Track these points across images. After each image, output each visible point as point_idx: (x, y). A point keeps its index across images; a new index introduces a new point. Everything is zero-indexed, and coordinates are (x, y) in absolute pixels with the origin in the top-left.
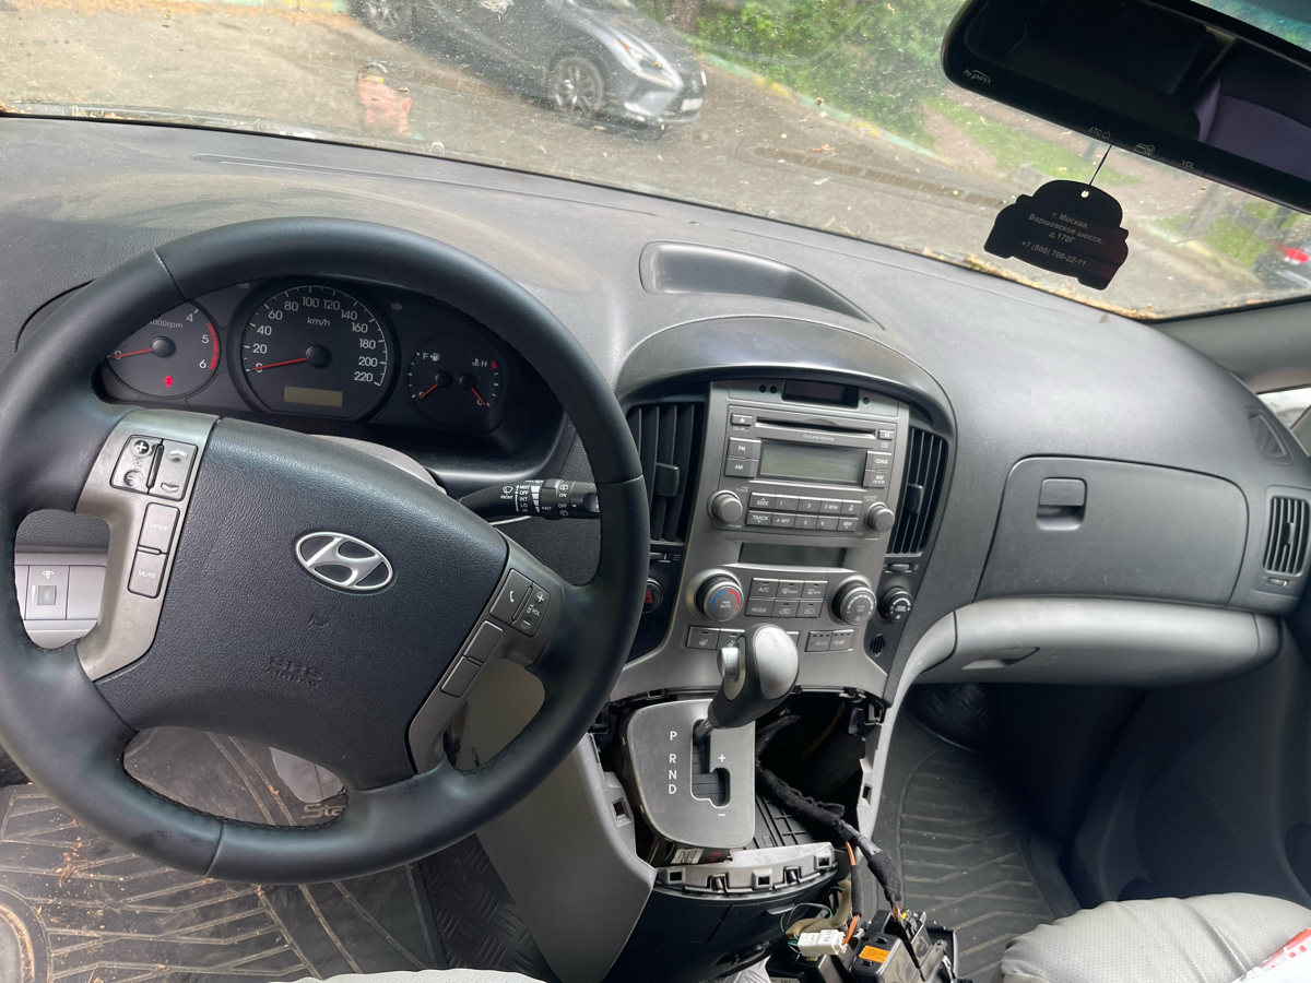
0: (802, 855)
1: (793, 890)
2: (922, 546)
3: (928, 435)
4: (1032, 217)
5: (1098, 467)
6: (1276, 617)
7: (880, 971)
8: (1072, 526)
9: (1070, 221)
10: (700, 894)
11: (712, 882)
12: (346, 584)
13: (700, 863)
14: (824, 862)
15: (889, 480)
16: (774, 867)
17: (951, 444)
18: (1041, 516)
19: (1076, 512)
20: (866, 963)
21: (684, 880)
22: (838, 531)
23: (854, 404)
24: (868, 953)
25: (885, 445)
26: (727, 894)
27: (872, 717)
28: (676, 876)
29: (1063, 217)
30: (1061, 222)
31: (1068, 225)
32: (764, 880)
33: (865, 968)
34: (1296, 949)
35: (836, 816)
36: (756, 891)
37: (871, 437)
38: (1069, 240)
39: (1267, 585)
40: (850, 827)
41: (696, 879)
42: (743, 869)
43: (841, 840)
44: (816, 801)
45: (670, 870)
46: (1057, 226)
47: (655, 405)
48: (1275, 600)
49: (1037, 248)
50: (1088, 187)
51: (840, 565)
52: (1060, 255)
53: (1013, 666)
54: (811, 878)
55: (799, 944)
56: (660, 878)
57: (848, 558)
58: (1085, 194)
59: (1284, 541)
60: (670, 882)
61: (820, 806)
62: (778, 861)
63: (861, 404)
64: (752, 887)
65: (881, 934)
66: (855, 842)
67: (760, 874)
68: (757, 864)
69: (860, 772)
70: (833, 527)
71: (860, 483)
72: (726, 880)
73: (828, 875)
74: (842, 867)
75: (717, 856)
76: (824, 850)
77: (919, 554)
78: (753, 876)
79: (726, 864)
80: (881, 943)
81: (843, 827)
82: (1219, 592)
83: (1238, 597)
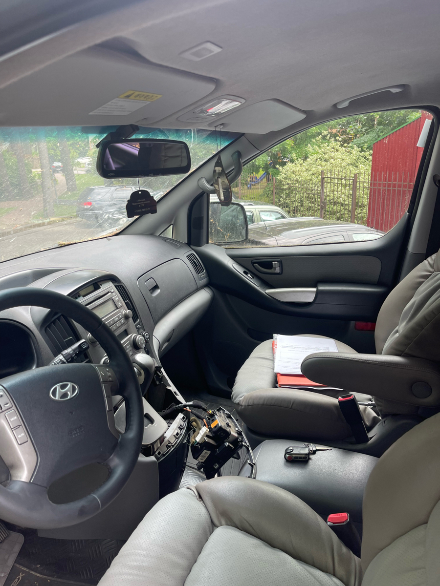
0: (178, 421)
1: (184, 431)
2: (138, 318)
3: (118, 286)
4: (133, 204)
5: (152, 272)
6: (207, 286)
7: (220, 425)
8: (159, 291)
9: (141, 200)
10: (168, 452)
11: (168, 447)
12: (69, 398)
13: (160, 445)
14: (183, 418)
15: (121, 303)
16: (176, 429)
17: (123, 285)
18: (151, 293)
19: (156, 287)
20: (215, 427)
21: (162, 453)
22: (122, 325)
23: (100, 288)
24: (213, 426)
25: (114, 294)
26: (173, 446)
27: (160, 375)
28: (159, 453)
29: (139, 200)
30: (139, 202)
31: (141, 202)
32: (177, 434)
33: (216, 428)
34: (275, 346)
35: (174, 407)
36: (178, 438)
37: (109, 294)
38: (143, 205)
39: (201, 279)
40: (180, 405)
41: (164, 450)
42: (171, 436)
43: (182, 410)
44: (165, 409)
45: (157, 453)
46: (139, 203)
47: (51, 323)
48: (204, 281)
49: (138, 211)
50: (140, 191)
51: (128, 335)
52: (144, 210)
53: (170, 341)
54: (185, 424)
55: (198, 441)
56: (156, 457)
57: (128, 331)
58: (140, 193)
59: (196, 266)
60: (159, 456)
61: (167, 410)
62: (176, 427)
63: (101, 286)
64: (176, 438)
65: (211, 419)
66: (185, 406)
67: (175, 434)
68: (172, 432)
69: (170, 390)
70: (120, 325)
71: (117, 308)
72: (170, 442)
73: (187, 421)
74: (187, 416)
75: (162, 439)
76: (181, 416)
77: (139, 320)
78: (174, 435)
79: (166, 439)
80: (213, 421)
81: (179, 407)
82: (194, 287)
83: (199, 286)
